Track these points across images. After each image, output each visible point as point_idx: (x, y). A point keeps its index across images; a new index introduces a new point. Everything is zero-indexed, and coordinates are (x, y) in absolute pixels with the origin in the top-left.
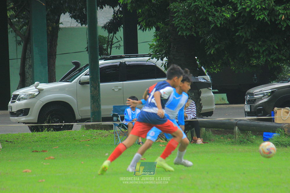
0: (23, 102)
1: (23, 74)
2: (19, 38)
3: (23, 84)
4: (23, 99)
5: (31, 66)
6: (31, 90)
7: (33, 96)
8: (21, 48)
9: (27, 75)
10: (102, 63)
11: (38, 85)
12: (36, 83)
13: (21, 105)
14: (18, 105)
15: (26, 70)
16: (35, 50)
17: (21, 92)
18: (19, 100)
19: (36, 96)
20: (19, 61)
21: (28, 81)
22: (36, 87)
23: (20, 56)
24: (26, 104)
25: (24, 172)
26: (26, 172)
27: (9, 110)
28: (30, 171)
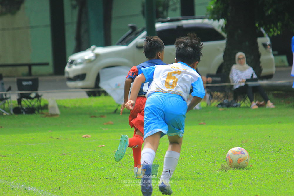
0: (79, 67)
2: (74, 2)
3: (79, 49)
4: (80, 63)
5: (87, 31)
6: (87, 55)
7: (90, 61)
10: (159, 26)
11: (93, 50)
12: (93, 47)
13: (77, 70)
15: (82, 34)
17: (78, 57)
18: (76, 64)
23: (75, 19)
24: (83, 69)
25: (84, 137)
26: (85, 137)
27: (66, 75)
28: (90, 136)
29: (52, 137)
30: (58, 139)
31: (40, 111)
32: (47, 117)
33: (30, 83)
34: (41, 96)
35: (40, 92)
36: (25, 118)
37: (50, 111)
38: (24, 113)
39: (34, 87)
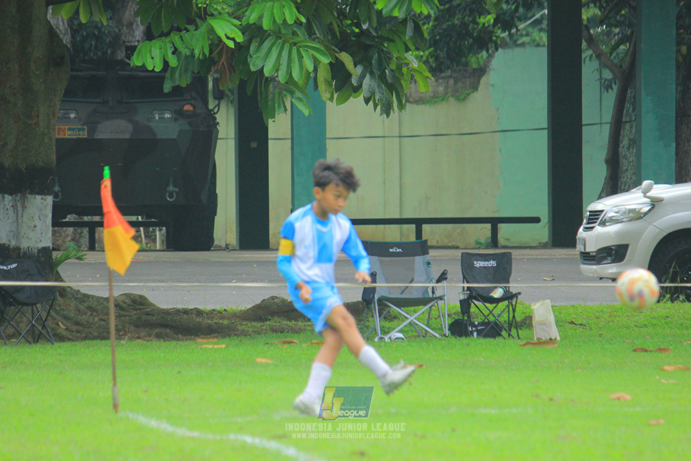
0: (612, 229)
1: (613, 161)
2: (608, 74)
3: (614, 186)
4: (613, 221)
5: (635, 142)
6: (633, 200)
7: (636, 216)
8: (611, 97)
9: (624, 164)
11: (649, 189)
12: (646, 183)
13: (607, 236)
14: (599, 237)
15: (622, 150)
16: (646, 103)
17: (610, 205)
18: (603, 224)
19: (646, 214)
20: (607, 129)
21: (626, 177)
22: (645, 193)
23: (608, 116)
24: (619, 234)
25: (614, 399)
26: (618, 399)
27: (580, 247)
28: (628, 397)
29: (537, 396)
30: (551, 400)
31: (514, 331)
32: (529, 347)
33: (492, 263)
34: (516, 295)
35: (514, 287)
36: (477, 346)
37: (538, 333)
38: (475, 334)
39: (502, 272)
